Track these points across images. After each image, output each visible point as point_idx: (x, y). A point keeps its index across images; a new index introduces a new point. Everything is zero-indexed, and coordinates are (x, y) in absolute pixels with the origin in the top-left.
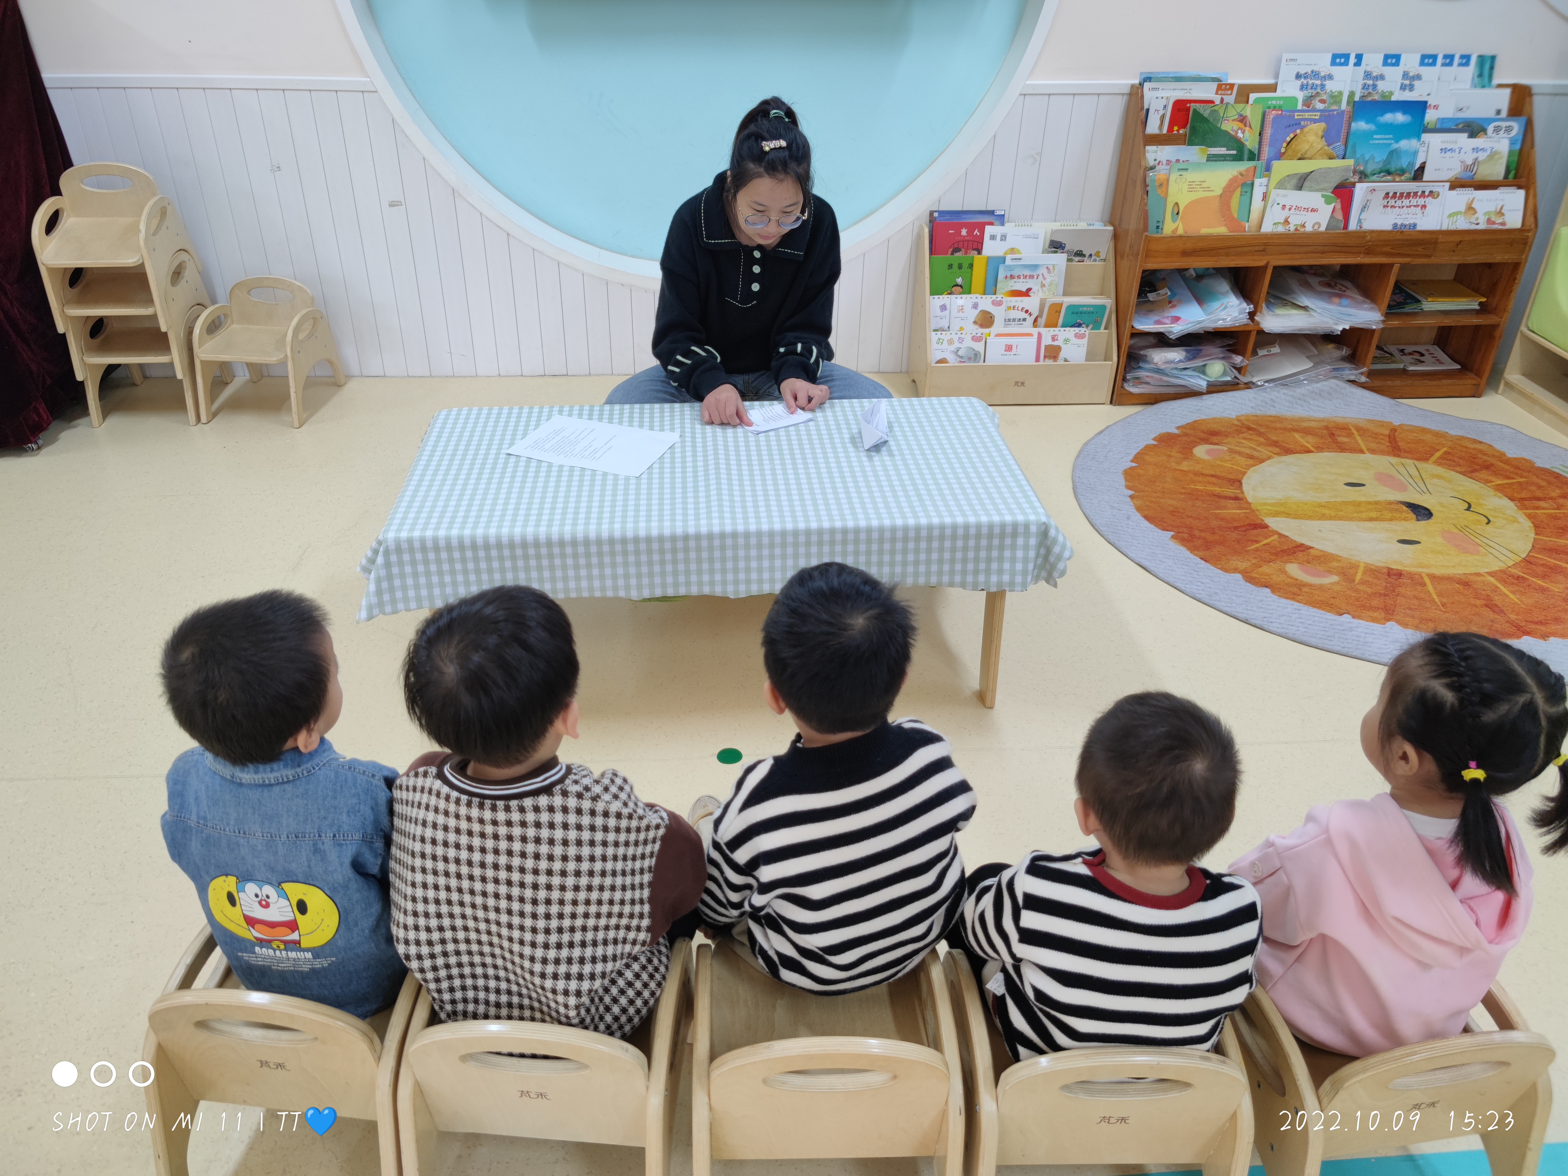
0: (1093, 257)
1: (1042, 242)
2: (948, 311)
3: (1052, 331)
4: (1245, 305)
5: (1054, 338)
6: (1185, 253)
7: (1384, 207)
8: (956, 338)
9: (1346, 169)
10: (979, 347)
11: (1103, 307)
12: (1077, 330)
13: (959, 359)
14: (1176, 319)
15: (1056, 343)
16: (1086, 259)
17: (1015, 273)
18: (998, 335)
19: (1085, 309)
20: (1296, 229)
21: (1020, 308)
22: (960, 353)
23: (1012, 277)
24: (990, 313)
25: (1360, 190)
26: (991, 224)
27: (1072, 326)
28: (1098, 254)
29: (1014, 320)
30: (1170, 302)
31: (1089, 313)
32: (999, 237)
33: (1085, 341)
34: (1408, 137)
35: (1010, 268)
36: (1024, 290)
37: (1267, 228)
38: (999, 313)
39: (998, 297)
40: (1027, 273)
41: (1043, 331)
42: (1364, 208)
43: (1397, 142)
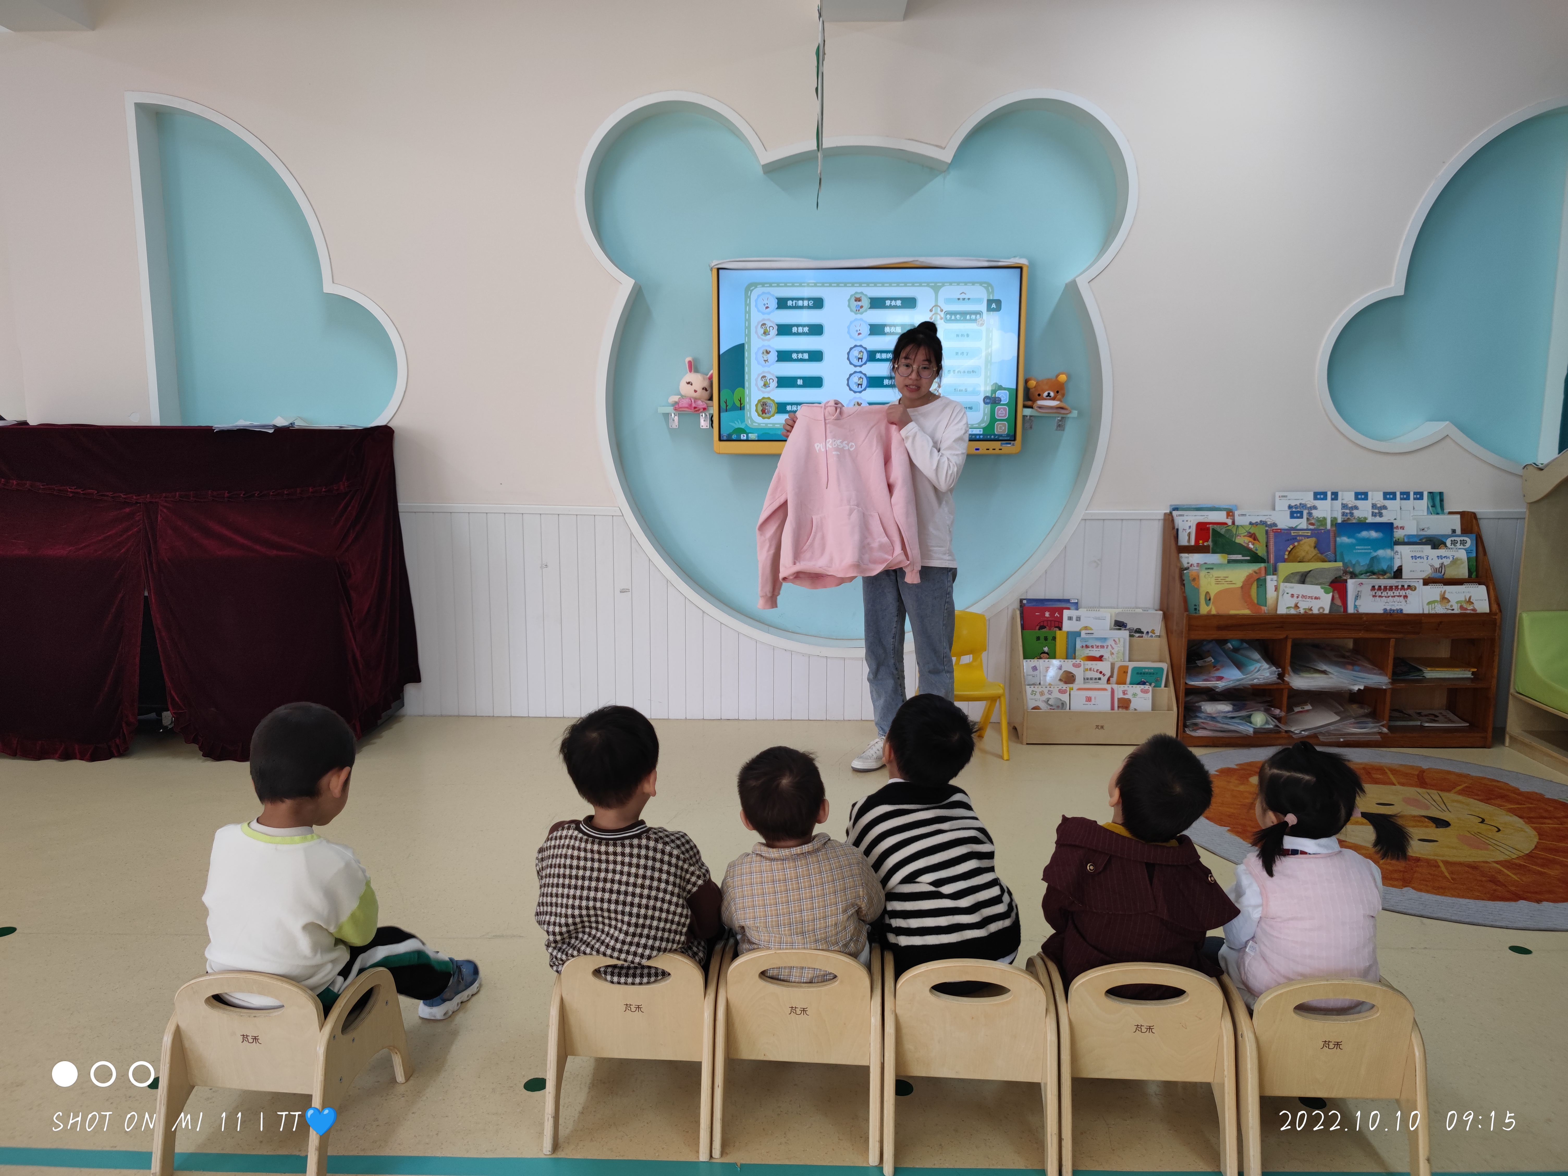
0: (1150, 634)
1: (1108, 623)
2: (1038, 671)
3: (1122, 687)
4: (1274, 668)
5: (1124, 693)
6: (1220, 628)
7: (1374, 596)
8: (1046, 691)
9: (1338, 569)
10: (1065, 698)
11: (1162, 669)
12: (1142, 687)
13: (1049, 707)
14: (1220, 678)
15: (1126, 697)
16: (1144, 635)
17: (1089, 644)
18: (1079, 689)
19: (1147, 670)
20: (1305, 612)
21: (1095, 670)
22: (1050, 702)
23: (1087, 647)
24: (1072, 673)
25: (1351, 584)
26: (1068, 609)
27: (1138, 684)
28: (1153, 631)
29: (1091, 679)
30: (1214, 667)
31: (1150, 673)
32: (1074, 618)
33: (1150, 695)
34: (1383, 548)
35: (1085, 640)
36: (1098, 655)
37: (1282, 610)
38: (1079, 673)
39: (1078, 661)
40: (1099, 644)
41: (1115, 687)
42: (1357, 597)
43: (1375, 551)
